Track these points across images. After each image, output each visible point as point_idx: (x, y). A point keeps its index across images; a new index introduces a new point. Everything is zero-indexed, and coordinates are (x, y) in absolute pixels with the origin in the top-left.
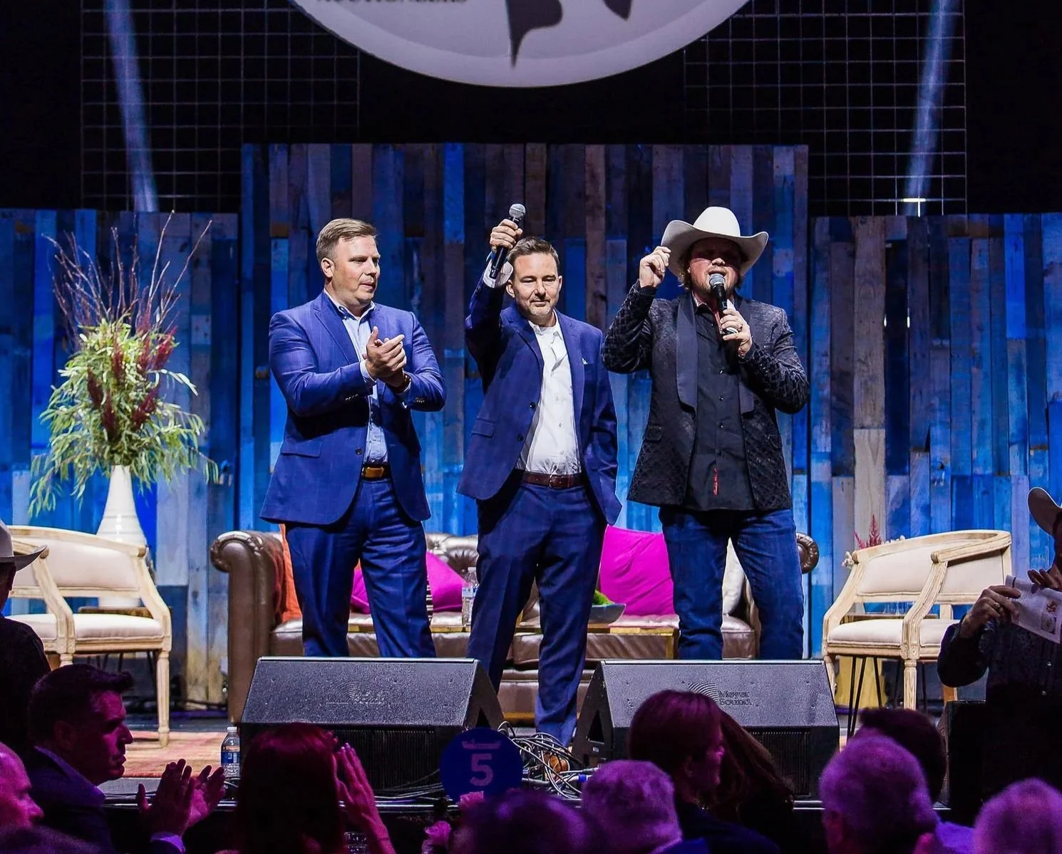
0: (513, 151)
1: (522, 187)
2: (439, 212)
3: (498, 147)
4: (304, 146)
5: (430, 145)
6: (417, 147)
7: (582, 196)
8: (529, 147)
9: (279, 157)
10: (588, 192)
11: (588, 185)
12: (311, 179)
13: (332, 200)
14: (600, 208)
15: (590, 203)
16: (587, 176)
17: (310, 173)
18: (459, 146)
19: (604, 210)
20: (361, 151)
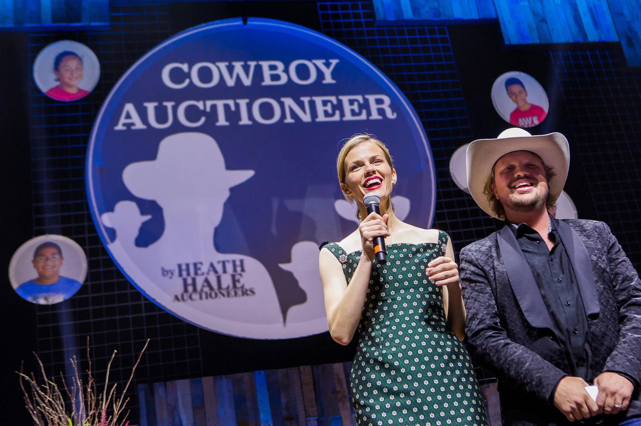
0: (293, 372)
1: (301, 391)
2: (256, 410)
3: (285, 370)
4: (174, 382)
5: (246, 373)
6: (240, 375)
7: (335, 392)
8: (302, 368)
9: (159, 390)
10: (338, 389)
11: (337, 385)
12: (180, 400)
13: (194, 410)
14: (345, 397)
15: (340, 395)
16: (336, 381)
17: (179, 397)
18: (263, 372)
19: (348, 398)
20: (208, 381)
